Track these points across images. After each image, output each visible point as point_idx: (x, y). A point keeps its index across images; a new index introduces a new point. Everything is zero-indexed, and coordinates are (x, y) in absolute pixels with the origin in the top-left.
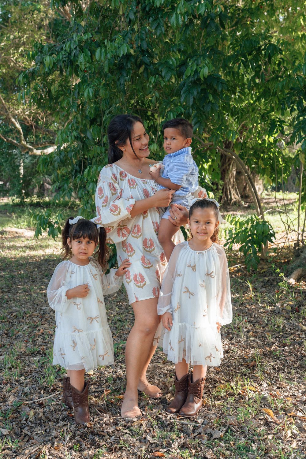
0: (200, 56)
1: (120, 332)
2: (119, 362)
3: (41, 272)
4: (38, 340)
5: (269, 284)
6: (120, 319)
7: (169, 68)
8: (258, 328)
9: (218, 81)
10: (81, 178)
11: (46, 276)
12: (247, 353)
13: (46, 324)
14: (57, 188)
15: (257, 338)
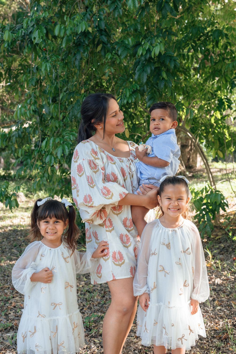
0: (155, 36)
1: (90, 304)
2: (92, 337)
3: (10, 242)
4: (10, 313)
5: (226, 250)
6: (89, 290)
7: (126, 47)
8: (222, 296)
9: (171, 59)
10: (39, 151)
11: (15, 246)
12: (216, 324)
13: (17, 296)
14: (19, 163)
15: (223, 307)
